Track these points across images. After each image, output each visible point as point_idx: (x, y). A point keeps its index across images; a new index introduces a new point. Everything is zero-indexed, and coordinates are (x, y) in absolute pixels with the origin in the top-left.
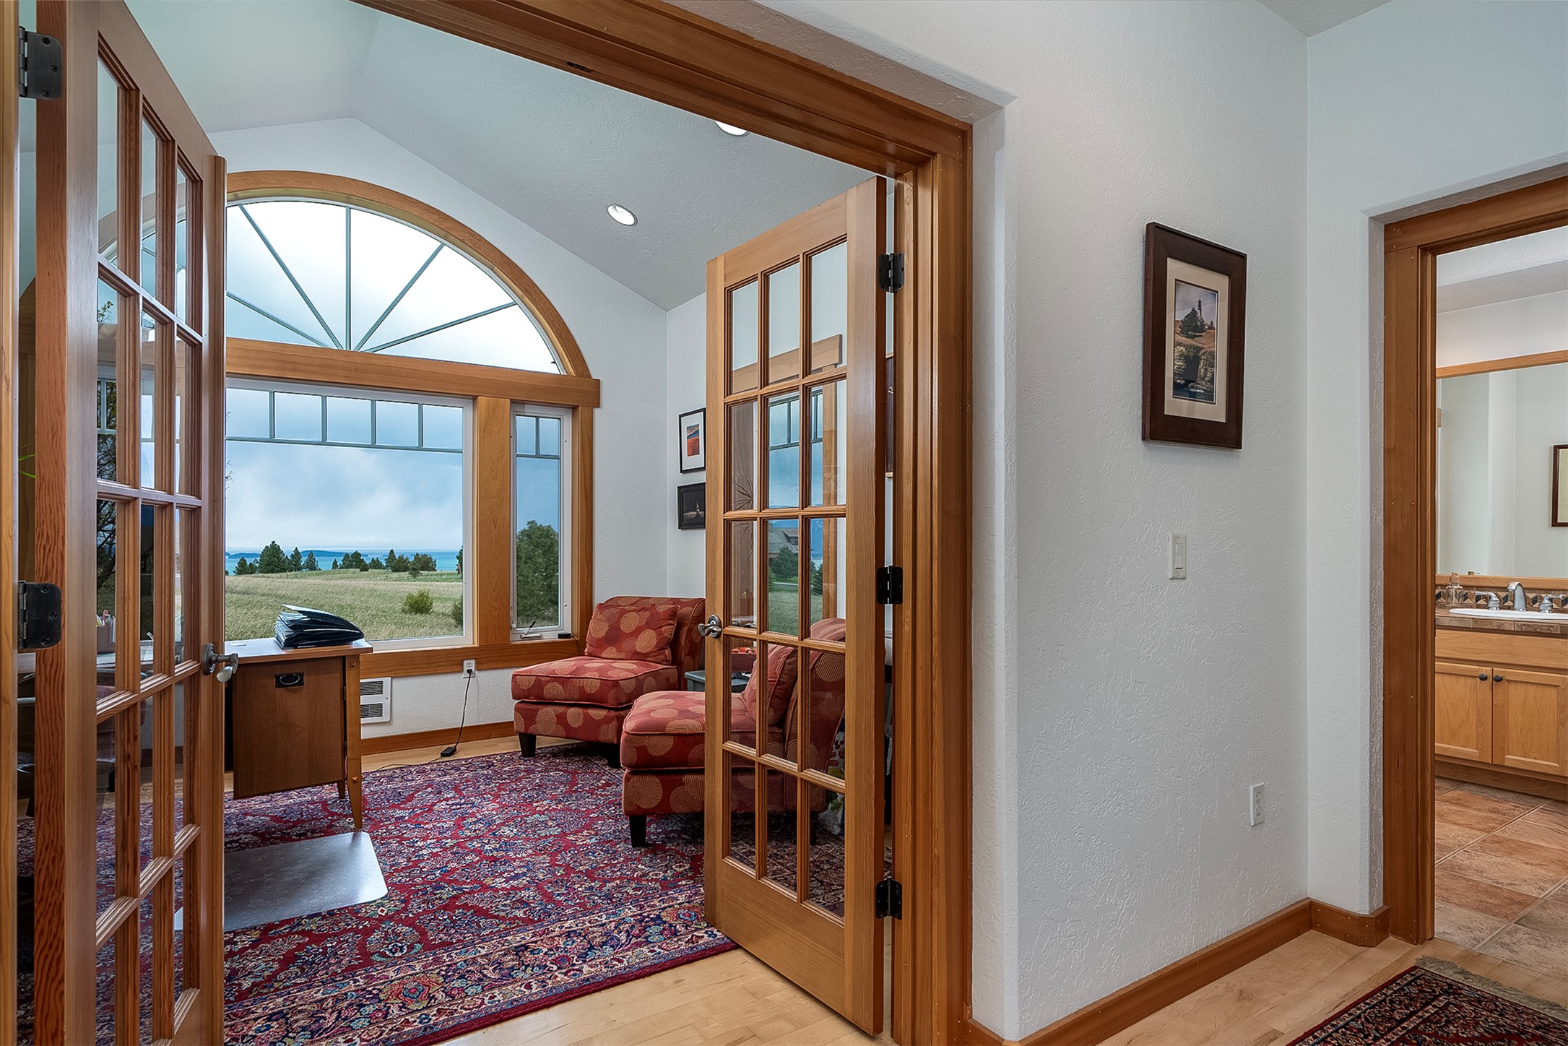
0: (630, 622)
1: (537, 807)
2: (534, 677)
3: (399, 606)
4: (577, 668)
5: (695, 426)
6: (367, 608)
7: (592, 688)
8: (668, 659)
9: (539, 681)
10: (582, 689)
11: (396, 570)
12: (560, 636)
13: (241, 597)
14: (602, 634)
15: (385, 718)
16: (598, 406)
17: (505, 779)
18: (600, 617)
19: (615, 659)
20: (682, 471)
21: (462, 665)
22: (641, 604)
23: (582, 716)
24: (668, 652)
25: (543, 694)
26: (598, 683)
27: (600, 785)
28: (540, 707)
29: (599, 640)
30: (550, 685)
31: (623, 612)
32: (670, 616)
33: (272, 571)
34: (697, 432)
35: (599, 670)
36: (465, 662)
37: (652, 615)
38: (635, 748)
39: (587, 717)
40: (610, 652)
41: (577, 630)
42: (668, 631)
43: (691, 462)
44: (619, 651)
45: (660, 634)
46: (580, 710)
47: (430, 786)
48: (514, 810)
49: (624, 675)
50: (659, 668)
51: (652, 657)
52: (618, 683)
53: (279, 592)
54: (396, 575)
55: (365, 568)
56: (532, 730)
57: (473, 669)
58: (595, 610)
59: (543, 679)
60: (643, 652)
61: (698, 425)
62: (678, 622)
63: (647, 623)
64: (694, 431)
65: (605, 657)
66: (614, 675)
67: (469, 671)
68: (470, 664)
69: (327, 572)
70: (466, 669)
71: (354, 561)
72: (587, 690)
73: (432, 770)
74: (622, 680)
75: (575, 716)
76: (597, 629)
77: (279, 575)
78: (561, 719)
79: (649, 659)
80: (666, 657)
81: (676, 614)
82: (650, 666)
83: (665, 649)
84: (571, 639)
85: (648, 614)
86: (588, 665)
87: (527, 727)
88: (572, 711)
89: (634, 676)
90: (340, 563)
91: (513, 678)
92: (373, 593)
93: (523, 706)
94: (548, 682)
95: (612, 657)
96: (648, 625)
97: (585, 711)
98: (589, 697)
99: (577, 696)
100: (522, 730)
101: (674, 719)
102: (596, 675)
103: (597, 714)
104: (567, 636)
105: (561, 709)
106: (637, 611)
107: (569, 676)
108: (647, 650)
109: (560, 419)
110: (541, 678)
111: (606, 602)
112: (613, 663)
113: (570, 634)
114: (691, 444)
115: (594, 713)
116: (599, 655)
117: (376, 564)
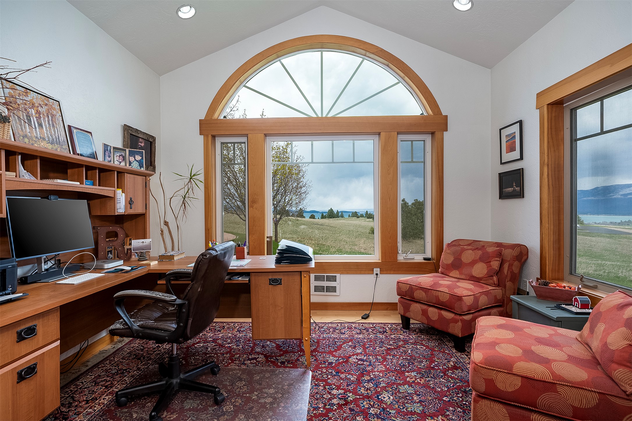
0: (468, 256)
1: (408, 377)
2: (409, 285)
3: (368, 231)
4: (435, 284)
5: (512, 134)
6: (358, 231)
7: (444, 298)
8: (496, 283)
9: (412, 288)
10: (437, 297)
11: (368, 218)
12: (425, 259)
13: (320, 226)
14: (450, 262)
15: (337, 293)
16: (446, 130)
17: (391, 345)
18: (448, 251)
19: (458, 278)
20: (501, 163)
21: (373, 271)
22: (475, 245)
23: (437, 314)
24: (495, 278)
25: (414, 295)
26: (448, 297)
27: (450, 366)
28: (412, 303)
29: (448, 265)
30: (418, 291)
31: (463, 250)
32: (496, 255)
33: (331, 218)
34: (514, 137)
35: (448, 287)
36: (374, 269)
37: (483, 253)
38: (484, 378)
39: (440, 315)
40: (455, 273)
41: (434, 256)
42: (495, 264)
43: (507, 157)
44: (461, 274)
45: (489, 266)
46: (436, 310)
47: (351, 340)
48: (393, 376)
49: (465, 293)
50: (490, 289)
51: (484, 280)
52: (462, 298)
53: (331, 225)
54: (368, 220)
55: (358, 217)
56: (407, 315)
57: (379, 273)
58: (445, 246)
59: (414, 287)
60: (477, 276)
61: (515, 132)
62: (502, 260)
63: (480, 258)
64: (512, 137)
65: (452, 276)
66: (459, 292)
67: (377, 274)
68: (377, 270)
69: (347, 219)
70: (375, 273)
71: (355, 215)
72: (441, 299)
73: (355, 328)
74: (464, 296)
75: (433, 312)
76: (446, 258)
77: (332, 219)
78: (425, 313)
79: (481, 281)
80: (494, 281)
81: (501, 254)
82: (483, 287)
83: (493, 276)
84: (431, 261)
85: (480, 252)
86: (441, 282)
87: (405, 312)
88: (431, 310)
89: (473, 294)
90: (351, 215)
91: (397, 283)
92: (360, 226)
93: (402, 299)
94: (417, 289)
95: (456, 276)
96: (481, 259)
97: (439, 311)
98: (442, 303)
99: (434, 301)
100: (402, 314)
101: (519, 359)
102: (446, 290)
103: (448, 315)
104: (429, 259)
105: (425, 307)
106: (473, 250)
107: (429, 288)
108: (480, 276)
109: (424, 141)
110: (413, 286)
111: (452, 242)
112: (457, 282)
113: (430, 259)
114: (509, 145)
115: (445, 314)
116: (448, 274)
117: (362, 216)
